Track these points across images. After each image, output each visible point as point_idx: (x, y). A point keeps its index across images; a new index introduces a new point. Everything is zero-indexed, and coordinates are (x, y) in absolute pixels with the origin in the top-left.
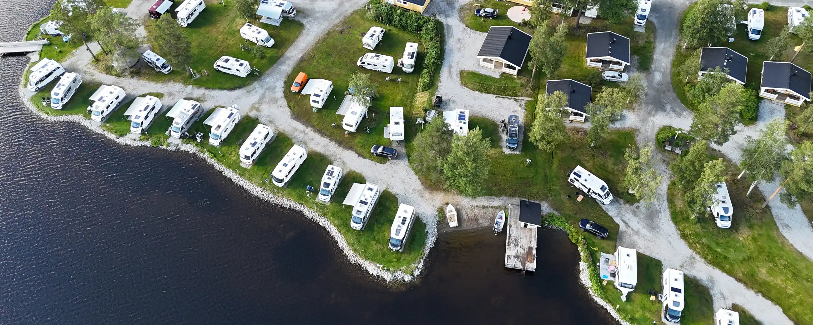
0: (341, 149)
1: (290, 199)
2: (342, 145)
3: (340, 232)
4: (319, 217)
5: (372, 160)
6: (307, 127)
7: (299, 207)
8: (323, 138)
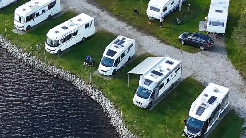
0: (140, 33)
1: (61, 68)
2: (142, 31)
3: (116, 108)
4: (93, 90)
5: (178, 48)
6: (103, 11)
7: (69, 77)
8: (119, 22)
